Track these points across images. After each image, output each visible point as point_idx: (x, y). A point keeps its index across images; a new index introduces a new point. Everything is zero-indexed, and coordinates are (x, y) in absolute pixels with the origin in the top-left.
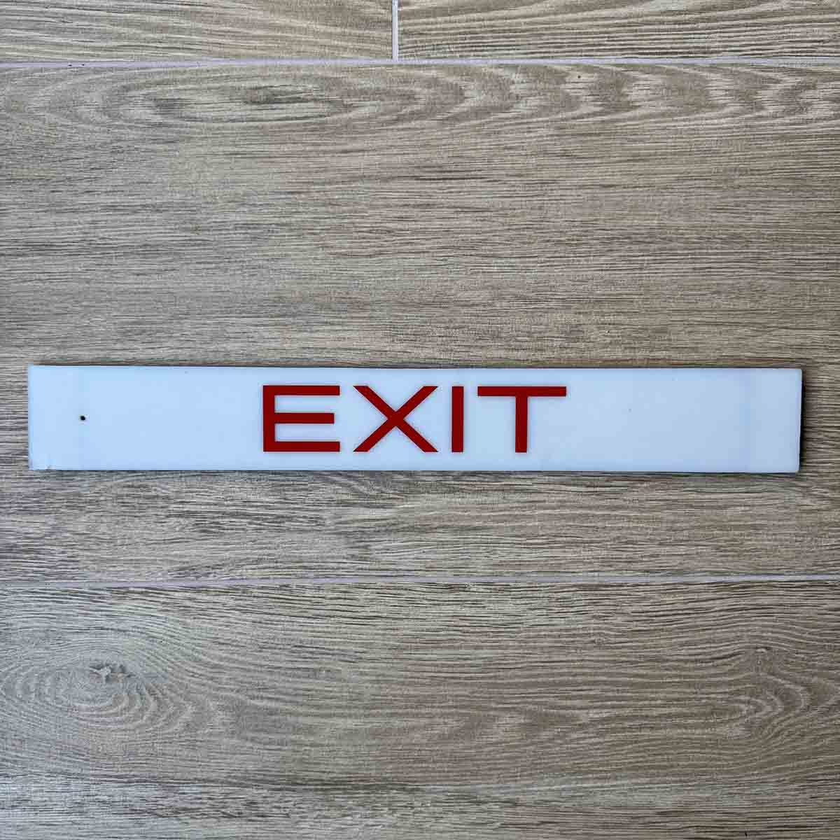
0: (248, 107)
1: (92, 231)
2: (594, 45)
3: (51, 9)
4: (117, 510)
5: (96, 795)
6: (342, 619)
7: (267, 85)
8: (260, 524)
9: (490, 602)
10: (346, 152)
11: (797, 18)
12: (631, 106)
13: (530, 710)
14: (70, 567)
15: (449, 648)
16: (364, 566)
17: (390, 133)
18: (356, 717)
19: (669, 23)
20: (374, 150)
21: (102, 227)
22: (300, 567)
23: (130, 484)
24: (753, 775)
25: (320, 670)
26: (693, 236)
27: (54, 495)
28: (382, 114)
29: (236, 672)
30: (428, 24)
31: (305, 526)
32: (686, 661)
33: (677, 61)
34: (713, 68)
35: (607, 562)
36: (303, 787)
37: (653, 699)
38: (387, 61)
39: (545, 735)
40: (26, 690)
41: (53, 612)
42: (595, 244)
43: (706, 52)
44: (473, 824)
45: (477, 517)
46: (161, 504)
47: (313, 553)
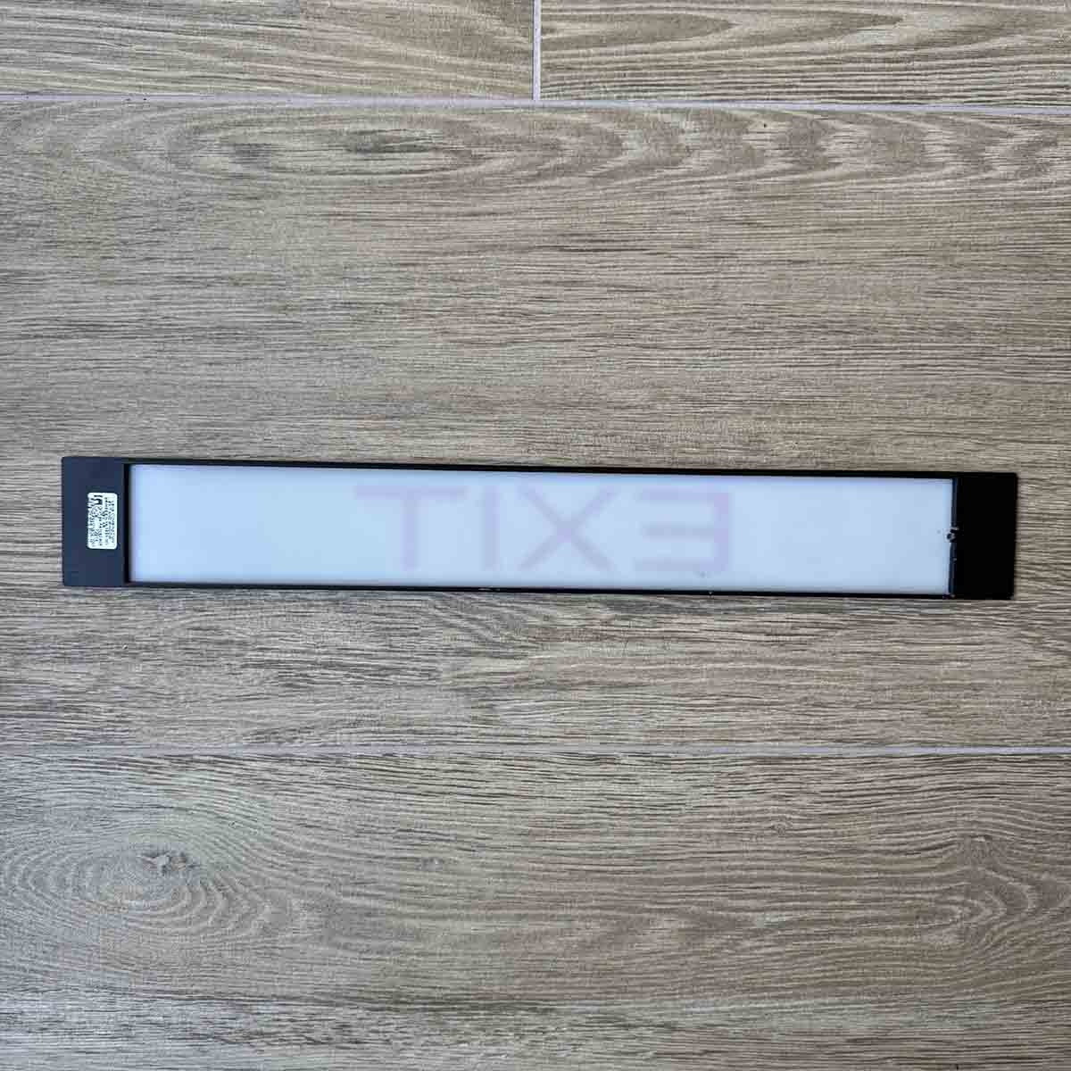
0: (353, 156)
1: (153, 308)
2: (785, 87)
3: (105, 29)
4: (180, 658)
5: (149, 1015)
6: (459, 797)
7: (376, 128)
8: (359, 678)
9: (645, 777)
10: (474, 214)
11: (1036, 57)
12: (828, 164)
13: (693, 912)
14: (119, 729)
15: (594, 834)
16: (489, 731)
17: (528, 192)
18: (477, 918)
19: (877, 60)
20: (510, 213)
21: (166, 303)
22: (408, 732)
23: (196, 625)
24: (967, 994)
25: (432, 860)
26: (902, 324)
27: (101, 638)
28: (519, 168)
29: (325, 863)
30: (577, 56)
31: (415, 679)
32: (888, 852)
33: (888, 108)
34: (930, 118)
35: (790, 729)
36: (408, 1006)
37: (844, 899)
38: (528, 102)
39: (710, 943)
40: (62, 883)
41: (97, 785)
42: (781, 334)
43: (923, 97)
44: (620, 1053)
45: (632, 672)
46: (235, 650)
47: (424, 714)
